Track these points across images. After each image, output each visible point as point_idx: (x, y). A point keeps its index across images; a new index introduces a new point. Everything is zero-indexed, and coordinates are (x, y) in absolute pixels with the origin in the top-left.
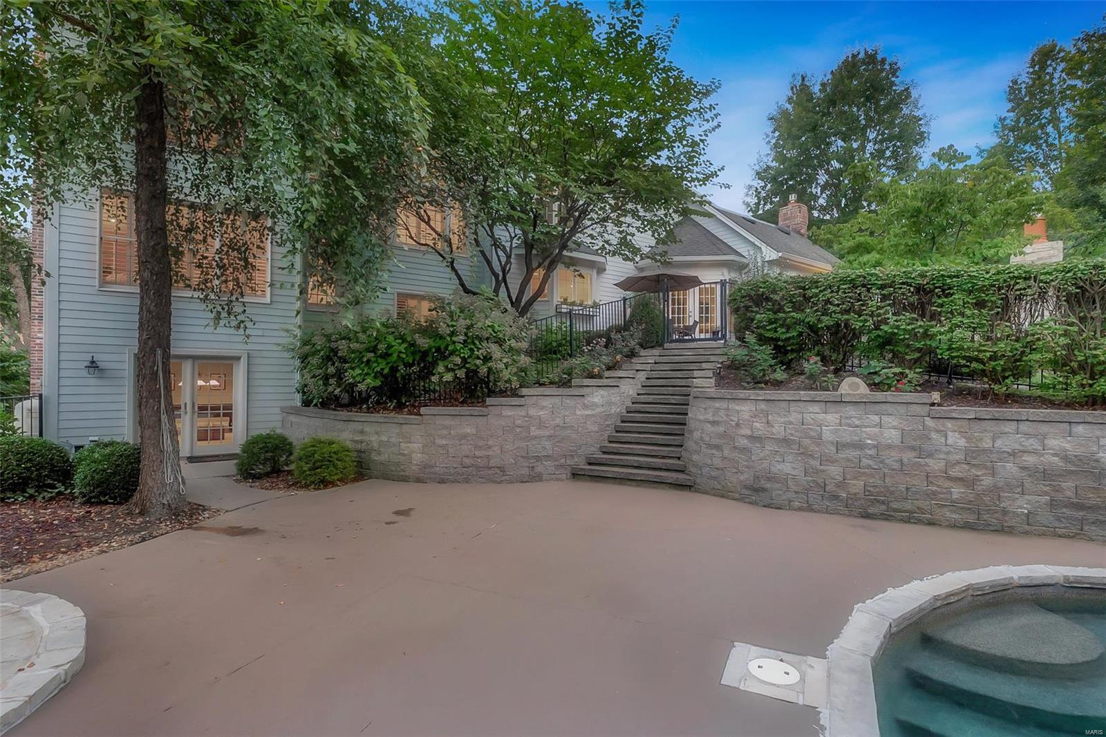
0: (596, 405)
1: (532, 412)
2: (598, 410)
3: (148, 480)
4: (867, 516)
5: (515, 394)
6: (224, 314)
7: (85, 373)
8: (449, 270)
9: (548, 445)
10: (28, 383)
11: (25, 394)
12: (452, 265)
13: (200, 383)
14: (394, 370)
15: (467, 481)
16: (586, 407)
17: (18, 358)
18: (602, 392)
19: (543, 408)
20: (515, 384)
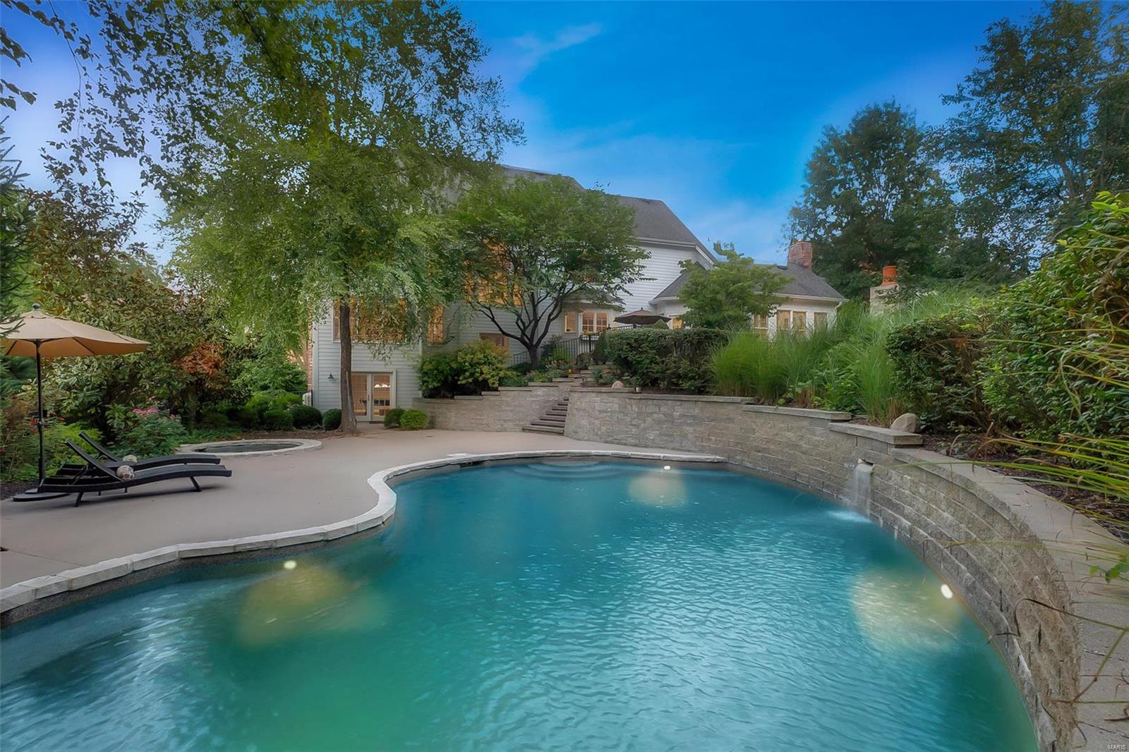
0: (539, 396)
1: (503, 399)
2: (539, 398)
3: (344, 420)
4: (606, 442)
5: (496, 390)
6: (377, 354)
7: (328, 380)
8: (492, 323)
9: (511, 414)
10: (307, 386)
11: (306, 391)
12: (493, 319)
13: (377, 386)
14: (446, 379)
15: (472, 430)
16: (532, 396)
17: (303, 373)
18: (543, 389)
19: (509, 397)
20: (496, 385)
